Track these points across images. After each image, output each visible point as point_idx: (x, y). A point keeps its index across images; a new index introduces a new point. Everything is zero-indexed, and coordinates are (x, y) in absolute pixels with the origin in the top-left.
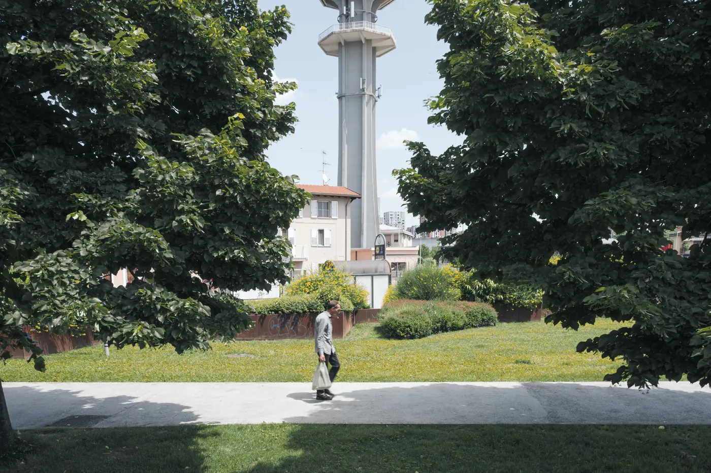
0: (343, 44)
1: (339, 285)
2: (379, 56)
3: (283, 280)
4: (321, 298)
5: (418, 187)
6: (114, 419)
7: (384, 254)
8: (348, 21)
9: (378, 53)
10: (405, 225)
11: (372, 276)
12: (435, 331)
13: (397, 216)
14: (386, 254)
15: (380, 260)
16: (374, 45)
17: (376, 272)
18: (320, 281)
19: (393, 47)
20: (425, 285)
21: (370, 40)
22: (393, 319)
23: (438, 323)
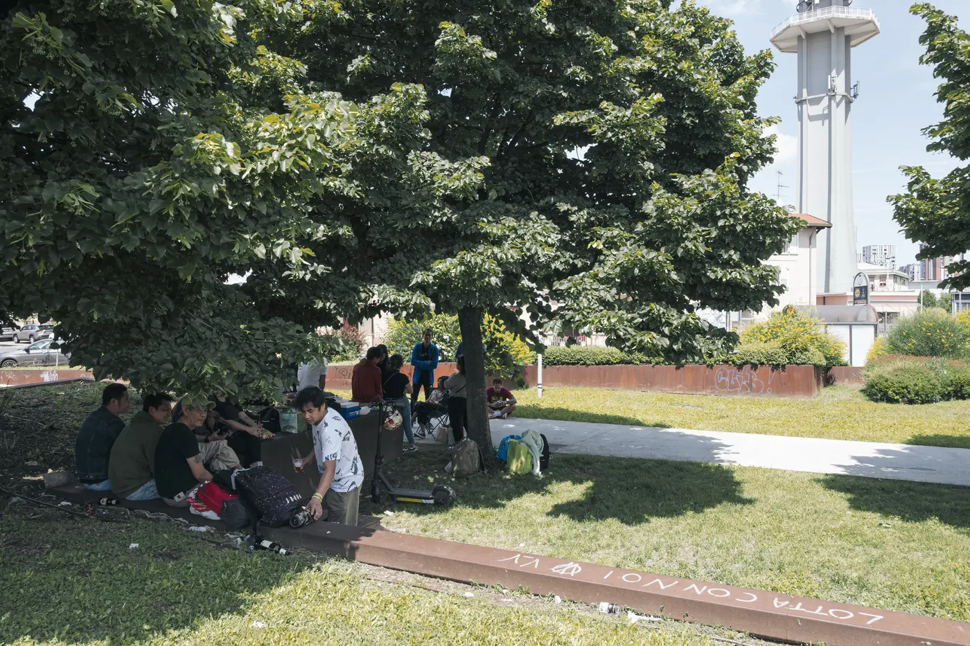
0: (804, 37)
1: (805, 331)
2: (855, 46)
3: (773, 302)
4: (784, 347)
5: (917, 211)
6: (573, 448)
7: (866, 298)
8: (810, 9)
9: (853, 43)
10: (895, 263)
11: (850, 326)
12: (946, 397)
13: (884, 252)
14: (869, 298)
15: (860, 305)
16: (847, 32)
17: (856, 319)
18: (780, 327)
19: (876, 32)
20: (928, 337)
21: (843, 28)
22: (883, 377)
23: (949, 386)
